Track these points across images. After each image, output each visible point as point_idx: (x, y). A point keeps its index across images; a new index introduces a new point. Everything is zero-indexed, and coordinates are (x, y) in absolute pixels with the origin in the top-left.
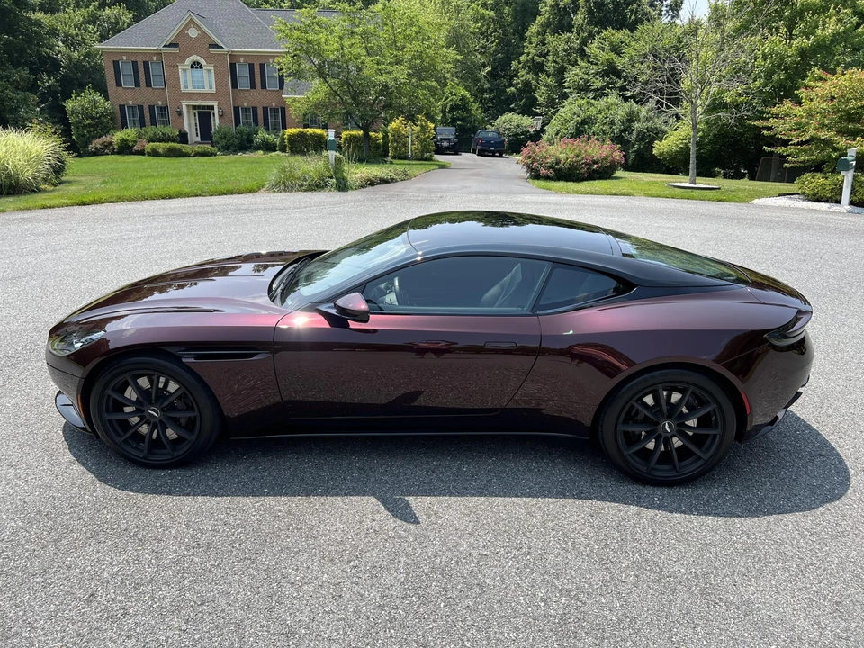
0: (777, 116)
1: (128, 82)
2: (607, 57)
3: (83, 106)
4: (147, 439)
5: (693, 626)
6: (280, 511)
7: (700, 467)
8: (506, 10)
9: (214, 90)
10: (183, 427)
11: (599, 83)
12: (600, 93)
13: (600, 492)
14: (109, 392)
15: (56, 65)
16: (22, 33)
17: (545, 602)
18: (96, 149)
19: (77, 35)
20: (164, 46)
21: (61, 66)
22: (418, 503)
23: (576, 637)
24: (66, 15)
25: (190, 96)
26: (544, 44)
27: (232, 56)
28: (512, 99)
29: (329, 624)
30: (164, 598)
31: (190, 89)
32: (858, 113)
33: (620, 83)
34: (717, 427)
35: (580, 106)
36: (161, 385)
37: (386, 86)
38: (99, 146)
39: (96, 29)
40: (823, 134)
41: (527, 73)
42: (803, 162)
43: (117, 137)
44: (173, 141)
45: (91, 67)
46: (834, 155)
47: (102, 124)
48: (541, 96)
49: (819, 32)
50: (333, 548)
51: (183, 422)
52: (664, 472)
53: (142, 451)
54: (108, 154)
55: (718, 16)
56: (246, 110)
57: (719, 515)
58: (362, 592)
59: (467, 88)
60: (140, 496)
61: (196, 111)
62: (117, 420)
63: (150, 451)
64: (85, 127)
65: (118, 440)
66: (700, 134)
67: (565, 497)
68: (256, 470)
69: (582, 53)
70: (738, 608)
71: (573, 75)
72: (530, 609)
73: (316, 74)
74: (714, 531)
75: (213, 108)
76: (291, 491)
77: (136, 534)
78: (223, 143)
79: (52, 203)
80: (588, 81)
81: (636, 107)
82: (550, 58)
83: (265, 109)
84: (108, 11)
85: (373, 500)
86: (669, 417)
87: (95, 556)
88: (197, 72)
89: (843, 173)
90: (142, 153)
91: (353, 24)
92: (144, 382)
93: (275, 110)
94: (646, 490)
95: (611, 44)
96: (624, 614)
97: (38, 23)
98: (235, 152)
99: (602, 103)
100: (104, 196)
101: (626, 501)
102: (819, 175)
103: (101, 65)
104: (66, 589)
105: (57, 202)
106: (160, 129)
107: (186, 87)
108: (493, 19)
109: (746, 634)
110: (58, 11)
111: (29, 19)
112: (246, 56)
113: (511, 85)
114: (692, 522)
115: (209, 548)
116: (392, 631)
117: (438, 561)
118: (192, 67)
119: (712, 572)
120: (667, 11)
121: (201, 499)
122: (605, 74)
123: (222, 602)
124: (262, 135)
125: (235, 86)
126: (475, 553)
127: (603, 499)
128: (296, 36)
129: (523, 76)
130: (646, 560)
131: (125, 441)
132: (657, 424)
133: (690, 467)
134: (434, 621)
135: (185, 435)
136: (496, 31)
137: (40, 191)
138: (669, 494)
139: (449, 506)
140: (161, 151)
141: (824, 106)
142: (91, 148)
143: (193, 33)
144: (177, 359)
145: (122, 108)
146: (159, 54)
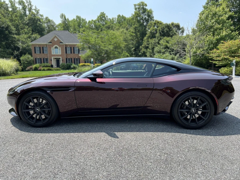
0: (213, 53)
1: (38, 52)
2: (165, 44)
3: (25, 59)
4: (35, 119)
5: (208, 161)
6: (75, 136)
7: (204, 123)
8: (138, 34)
9: (61, 54)
10: (46, 114)
11: (163, 50)
12: (164, 53)
13: (174, 131)
14: (24, 103)
15: (18, 49)
16: (10, 40)
17: (160, 156)
18: (28, 69)
19: (25, 41)
20: (48, 43)
21: (20, 49)
22: (118, 134)
23: (171, 164)
24: (22, 36)
25: (54, 55)
26: (148, 41)
27: (66, 45)
28: (140, 56)
29: (90, 162)
30: (37, 157)
31: (54, 54)
32: (235, 51)
33: (169, 50)
34: (208, 110)
35: (159, 56)
36: (41, 101)
37: (107, 51)
38: (29, 69)
39: (30, 40)
40: (226, 57)
41: (144, 49)
42: (221, 65)
43: (34, 66)
44: (49, 67)
45: (28, 49)
46: (229, 62)
47: (30, 63)
48: (148, 54)
49: (221, 34)
50: (92, 144)
51: (46, 112)
52: (193, 125)
53: (34, 122)
54: (31, 71)
55: (194, 31)
56: (69, 59)
57: (212, 136)
58: (101, 154)
59: (128, 53)
60: (32, 134)
61: (56, 59)
62: (26, 112)
63: (36, 122)
64: (25, 64)
65: (26, 118)
66: (192, 62)
67: (163, 132)
68: (68, 127)
69: (159, 43)
70: (222, 157)
71: (156, 49)
72: (155, 158)
73: (88, 48)
74: (211, 139)
75: (60, 58)
76: (79, 132)
77: (30, 142)
78: (63, 67)
79: (14, 77)
80: (161, 50)
81: (174, 56)
82: (150, 45)
83: (74, 59)
84: (33, 35)
85: (104, 133)
86: (194, 107)
87: (16, 147)
88: (56, 49)
89: (232, 67)
90: (40, 70)
91: (98, 35)
92: (35, 101)
93: (77, 59)
94: (188, 130)
95: (166, 41)
96: (186, 159)
97: (15, 38)
98: (66, 70)
99: (165, 55)
100: (29, 76)
101: (182, 133)
102: (225, 68)
103: (31, 49)
104: (6, 155)
105: (16, 77)
106: (46, 64)
107: (53, 53)
108: (135, 36)
109: (226, 163)
110: (20, 35)
111: (12, 37)
112: (69, 45)
113: (140, 52)
114: (204, 137)
115: (52, 145)
116: (111, 163)
117: (125, 146)
118: (55, 48)
119: (212, 149)
120: (180, 33)
121: (51, 134)
122: (165, 48)
123: (56, 157)
124: (73, 65)
125: (66, 53)
126: (136, 145)
127: (175, 132)
128: (83, 38)
130: (191, 146)
131: (29, 119)
132: (190, 109)
133: (201, 123)
134: (124, 161)
135: (47, 116)
136: (135, 39)
137: (11, 75)
138: (195, 131)
139: (128, 134)
140: (46, 69)
141: (225, 50)
142: (27, 69)
143: (56, 40)
144: (45, 92)
145: (36, 59)
146: (46, 45)
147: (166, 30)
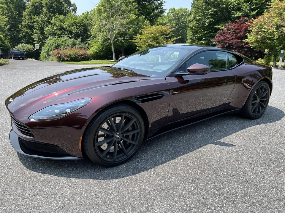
2: (59, 24)
12: (60, 36)
26: (31, 19)
28: (22, 38)
33: (66, 33)
35: (55, 40)
41: (26, 29)
48: (35, 37)
69: (49, 22)
71: (47, 30)
80: (54, 32)
82: (36, 24)
95: (60, 20)
99: (62, 39)
120: (72, 11)
122: (60, 30)
129: (25, 30)
147: (56, 5)
